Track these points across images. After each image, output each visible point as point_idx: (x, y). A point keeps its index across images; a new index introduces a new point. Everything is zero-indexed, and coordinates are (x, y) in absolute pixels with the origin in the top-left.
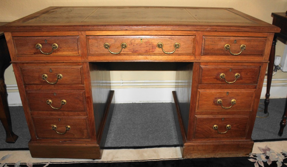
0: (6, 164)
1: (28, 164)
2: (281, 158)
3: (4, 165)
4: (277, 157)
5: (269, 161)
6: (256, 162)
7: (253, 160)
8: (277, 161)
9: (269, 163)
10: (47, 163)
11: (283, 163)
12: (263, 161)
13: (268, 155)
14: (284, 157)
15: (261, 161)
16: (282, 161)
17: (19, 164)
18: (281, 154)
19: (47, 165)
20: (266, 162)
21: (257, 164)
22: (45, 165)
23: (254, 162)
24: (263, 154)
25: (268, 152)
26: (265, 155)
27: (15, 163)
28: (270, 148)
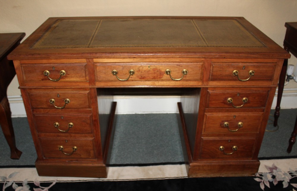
0: (14, 182)
1: (36, 183)
2: (288, 178)
3: (13, 183)
4: (283, 176)
5: (276, 181)
6: (261, 182)
7: (258, 180)
8: (284, 181)
9: (275, 183)
10: (54, 181)
11: (289, 183)
12: (269, 181)
13: (274, 174)
14: (291, 176)
15: (267, 180)
16: (289, 181)
17: (27, 183)
18: (288, 173)
19: (54, 183)
20: (272, 182)
21: (263, 184)
22: (52, 183)
23: (260, 182)
24: (270, 173)
25: (274, 171)
26: (272, 174)
27: (22, 181)
28: (277, 166)
